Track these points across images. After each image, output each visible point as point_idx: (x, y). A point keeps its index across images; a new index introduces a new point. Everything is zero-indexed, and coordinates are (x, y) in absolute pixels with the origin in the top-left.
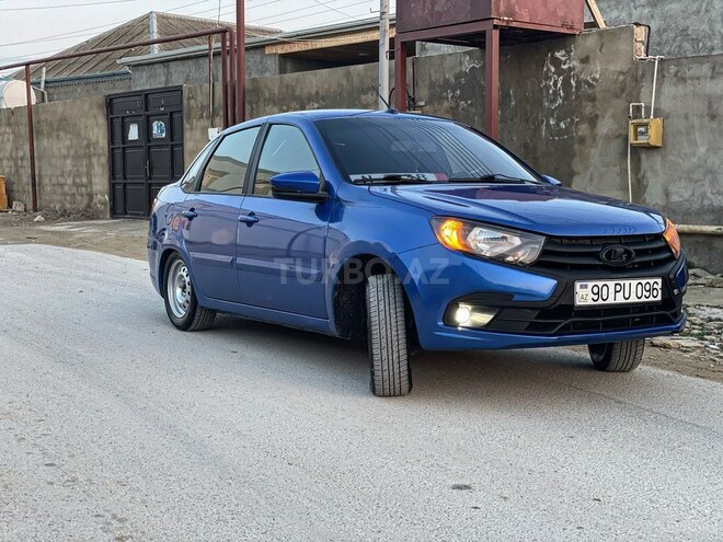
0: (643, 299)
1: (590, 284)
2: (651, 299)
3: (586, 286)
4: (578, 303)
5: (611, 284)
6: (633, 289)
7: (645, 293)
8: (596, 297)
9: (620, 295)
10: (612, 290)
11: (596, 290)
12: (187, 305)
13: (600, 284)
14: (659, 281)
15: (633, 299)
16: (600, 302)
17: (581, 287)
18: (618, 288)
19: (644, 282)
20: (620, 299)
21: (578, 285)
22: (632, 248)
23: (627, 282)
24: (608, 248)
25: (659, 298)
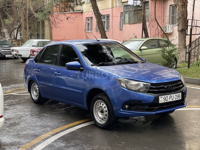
0: (177, 99)
1: (163, 97)
2: (179, 99)
3: (162, 97)
4: (160, 102)
5: (168, 96)
6: (174, 97)
7: (177, 98)
8: (165, 100)
9: (171, 99)
10: (169, 98)
11: (164, 98)
12: (38, 96)
13: (166, 96)
14: (181, 94)
15: (174, 100)
16: (166, 101)
17: (161, 98)
18: (170, 97)
19: (177, 94)
20: (171, 100)
21: (160, 97)
22: (173, 85)
23: (173, 95)
24: (167, 86)
25: (181, 98)
